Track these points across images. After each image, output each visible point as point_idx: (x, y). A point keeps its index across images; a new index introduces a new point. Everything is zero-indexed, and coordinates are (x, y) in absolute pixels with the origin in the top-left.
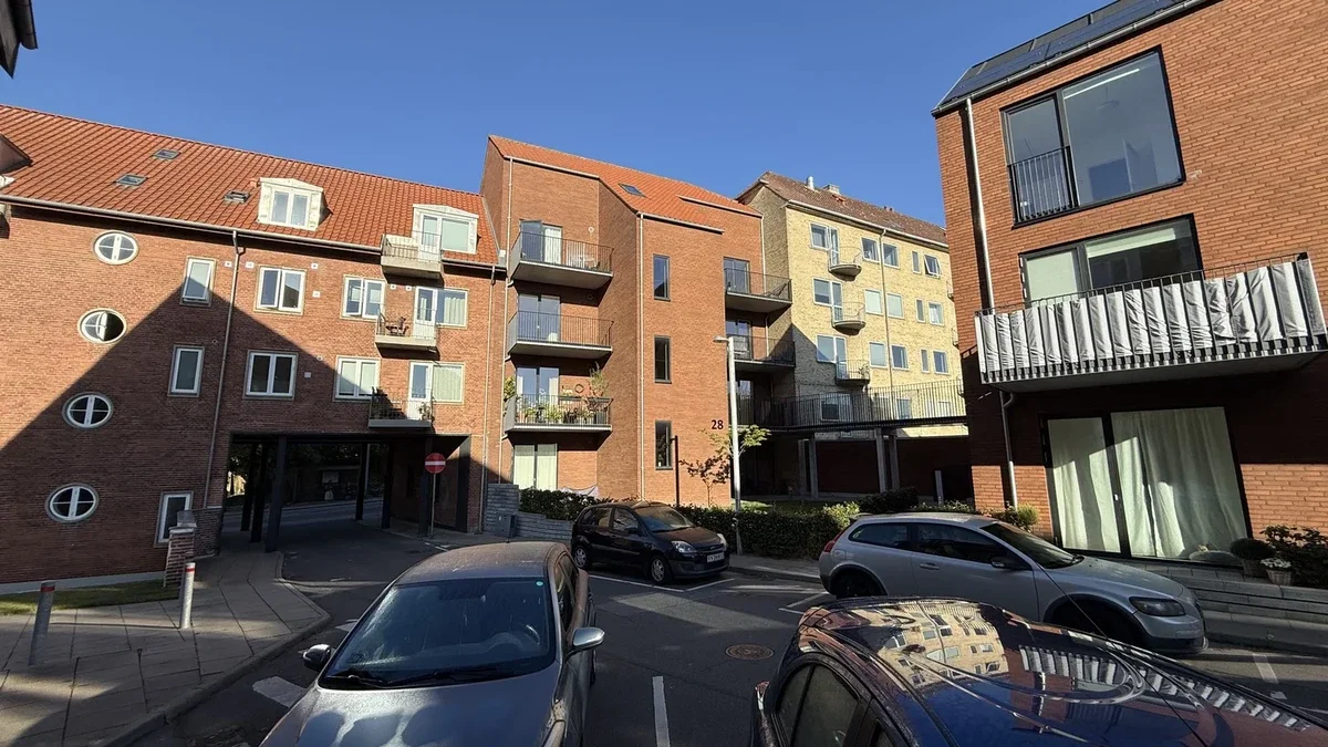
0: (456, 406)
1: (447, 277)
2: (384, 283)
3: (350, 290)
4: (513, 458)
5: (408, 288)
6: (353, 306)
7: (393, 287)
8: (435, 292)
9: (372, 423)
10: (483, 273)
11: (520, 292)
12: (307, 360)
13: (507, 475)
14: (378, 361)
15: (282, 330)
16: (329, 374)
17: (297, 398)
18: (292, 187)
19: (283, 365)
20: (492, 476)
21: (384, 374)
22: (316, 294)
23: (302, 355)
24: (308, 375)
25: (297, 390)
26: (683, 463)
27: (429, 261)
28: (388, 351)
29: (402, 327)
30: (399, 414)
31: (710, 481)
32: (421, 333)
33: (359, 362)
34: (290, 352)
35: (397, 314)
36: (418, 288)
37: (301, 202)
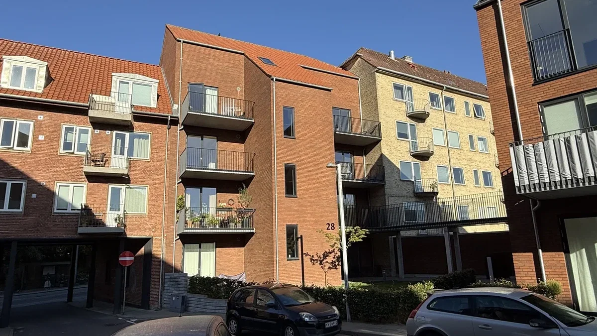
0: (141, 217)
1: (136, 124)
2: (90, 129)
3: (66, 134)
4: (183, 254)
5: (108, 132)
6: (68, 146)
7: (97, 131)
8: (127, 134)
9: (80, 230)
10: (161, 121)
11: (188, 134)
12: (34, 185)
13: (179, 266)
14: (86, 185)
15: (16, 164)
16: (49, 195)
17: (26, 213)
18: (25, 62)
19: (16, 189)
20: (168, 267)
21: (89, 194)
22: (41, 138)
23: (30, 181)
24: (34, 196)
25: (26, 207)
26: (307, 255)
27: (123, 112)
28: (93, 178)
29: (103, 160)
30: (100, 223)
31: (326, 268)
32: (117, 164)
33: (72, 186)
34: (22, 179)
35: (100, 150)
36: (115, 132)
37: (31, 72)
